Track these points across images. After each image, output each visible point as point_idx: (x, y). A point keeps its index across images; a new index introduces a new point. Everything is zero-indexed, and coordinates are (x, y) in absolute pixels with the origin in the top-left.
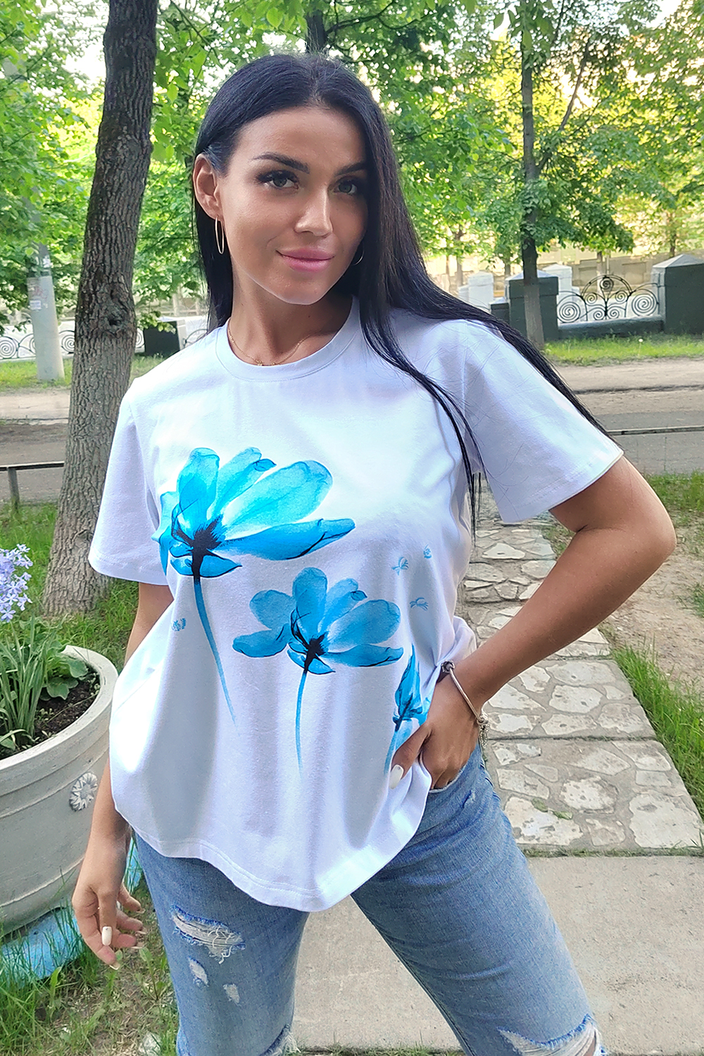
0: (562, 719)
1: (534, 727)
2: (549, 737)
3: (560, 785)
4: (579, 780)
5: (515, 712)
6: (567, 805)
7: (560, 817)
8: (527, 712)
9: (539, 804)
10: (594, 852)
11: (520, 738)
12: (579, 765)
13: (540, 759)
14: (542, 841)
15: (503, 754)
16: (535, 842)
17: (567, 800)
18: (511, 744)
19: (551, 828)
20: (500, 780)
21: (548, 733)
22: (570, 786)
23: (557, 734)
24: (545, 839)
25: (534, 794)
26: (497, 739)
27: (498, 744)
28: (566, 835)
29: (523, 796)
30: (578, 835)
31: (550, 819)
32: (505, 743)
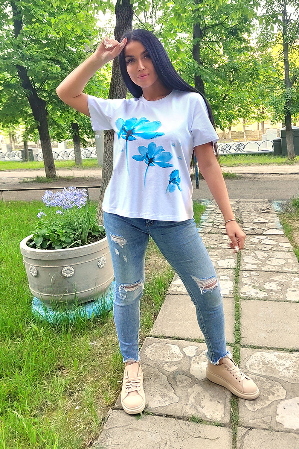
0: (269, 266)
1: (258, 268)
2: (263, 271)
3: (263, 283)
4: (271, 282)
5: (252, 264)
6: (264, 288)
7: (261, 291)
8: (257, 264)
9: (255, 287)
10: (271, 300)
11: (253, 271)
12: (272, 278)
13: (258, 276)
14: (253, 296)
15: (245, 274)
16: (250, 296)
17: (265, 287)
18: (249, 272)
19: (257, 293)
20: (243, 281)
21: (263, 270)
22: (267, 284)
23: (266, 270)
24: (254, 295)
25: (254, 284)
26: (244, 270)
27: (244, 272)
28: (262, 295)
29: (250, 285)
30: (266, 295)
31: (258, 291)
32: (247, 272)
